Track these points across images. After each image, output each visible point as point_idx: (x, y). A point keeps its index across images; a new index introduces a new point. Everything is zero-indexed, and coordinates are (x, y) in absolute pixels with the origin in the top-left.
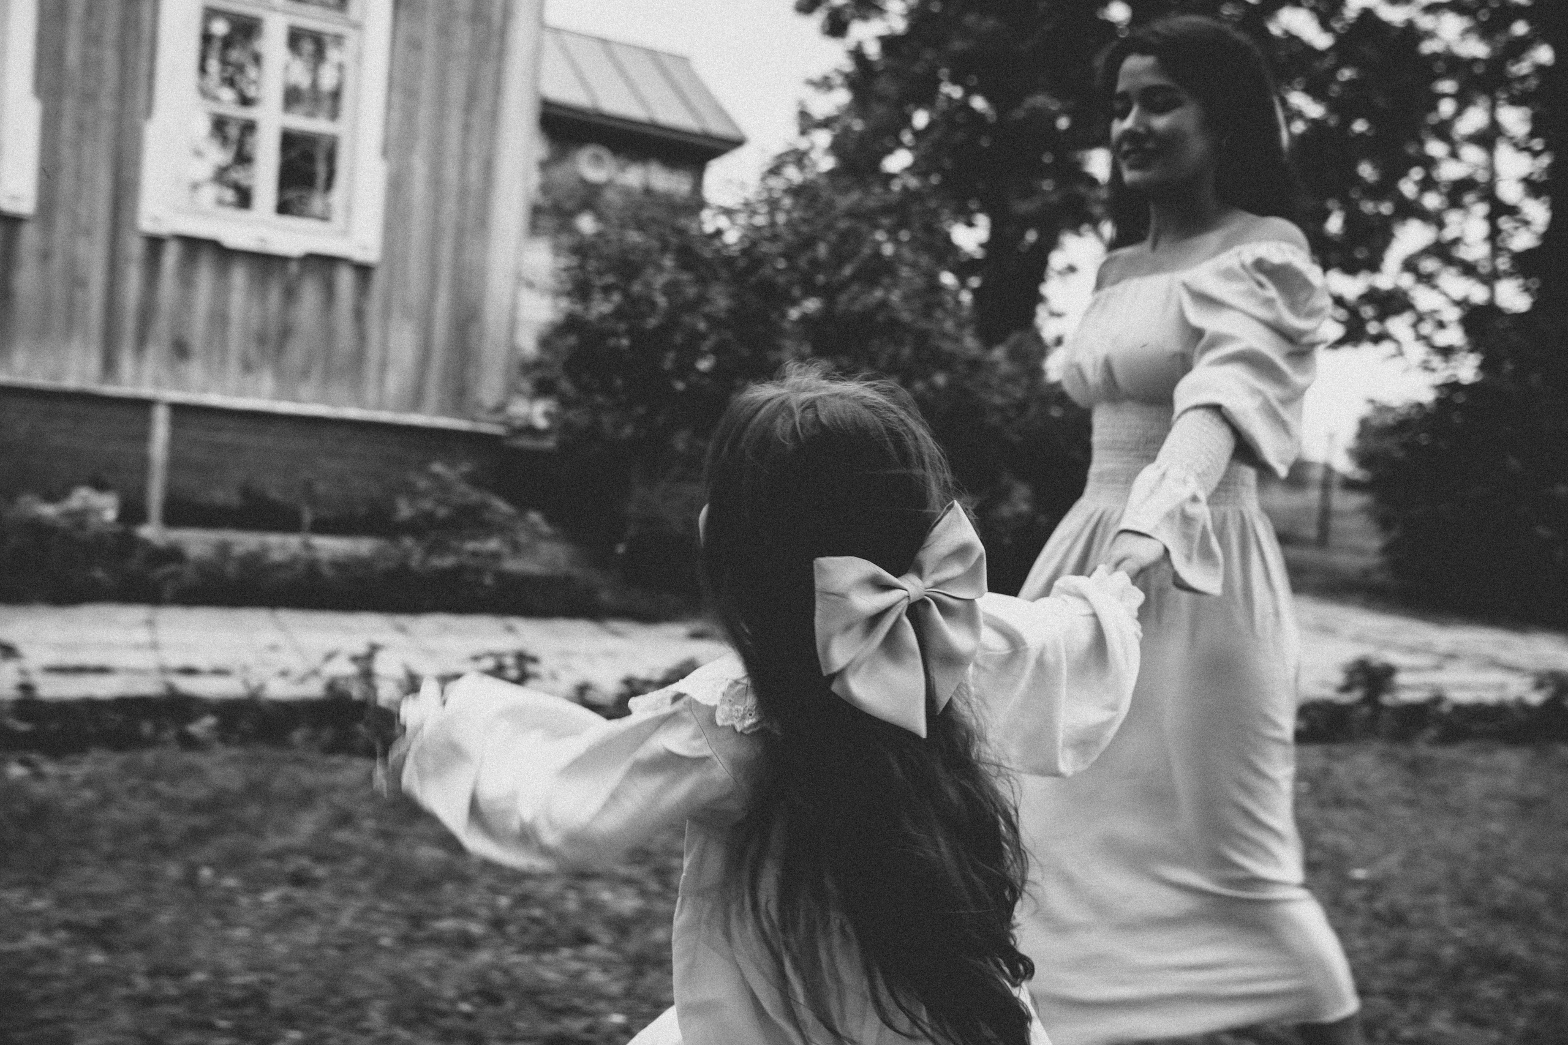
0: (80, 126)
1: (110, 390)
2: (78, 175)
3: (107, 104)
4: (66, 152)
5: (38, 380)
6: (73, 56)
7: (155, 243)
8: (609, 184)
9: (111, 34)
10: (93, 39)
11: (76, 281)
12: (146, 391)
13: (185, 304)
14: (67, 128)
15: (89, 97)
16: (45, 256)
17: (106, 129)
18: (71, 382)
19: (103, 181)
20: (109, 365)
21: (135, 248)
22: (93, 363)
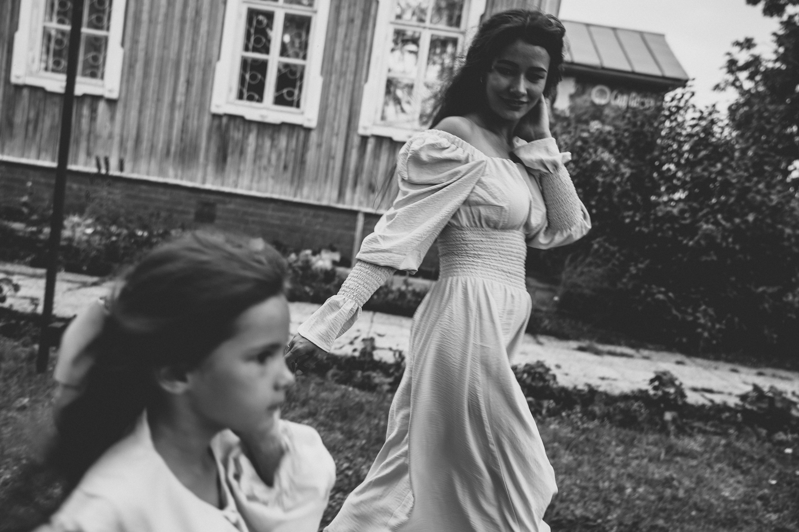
0: (338, 88)
1: (340, 206)
2: (335, 109)
3: (350, 77)
4: (331, 99)
5: (312, 201)
6: (337, 57)
7: (364, 139)
8: (608, 105)
9: (354, 45)
10: (346, 48)
11: (331, 157)
12: (355, 207)
13: (375, 167)
14: (333, 87)
15: (343, 74)
16: (319, 145)
17: (348, 88)
18: (324, 202)
19: (345, 112)
20: (341, 195)
21: (356, 141)
22: (335, 194)
